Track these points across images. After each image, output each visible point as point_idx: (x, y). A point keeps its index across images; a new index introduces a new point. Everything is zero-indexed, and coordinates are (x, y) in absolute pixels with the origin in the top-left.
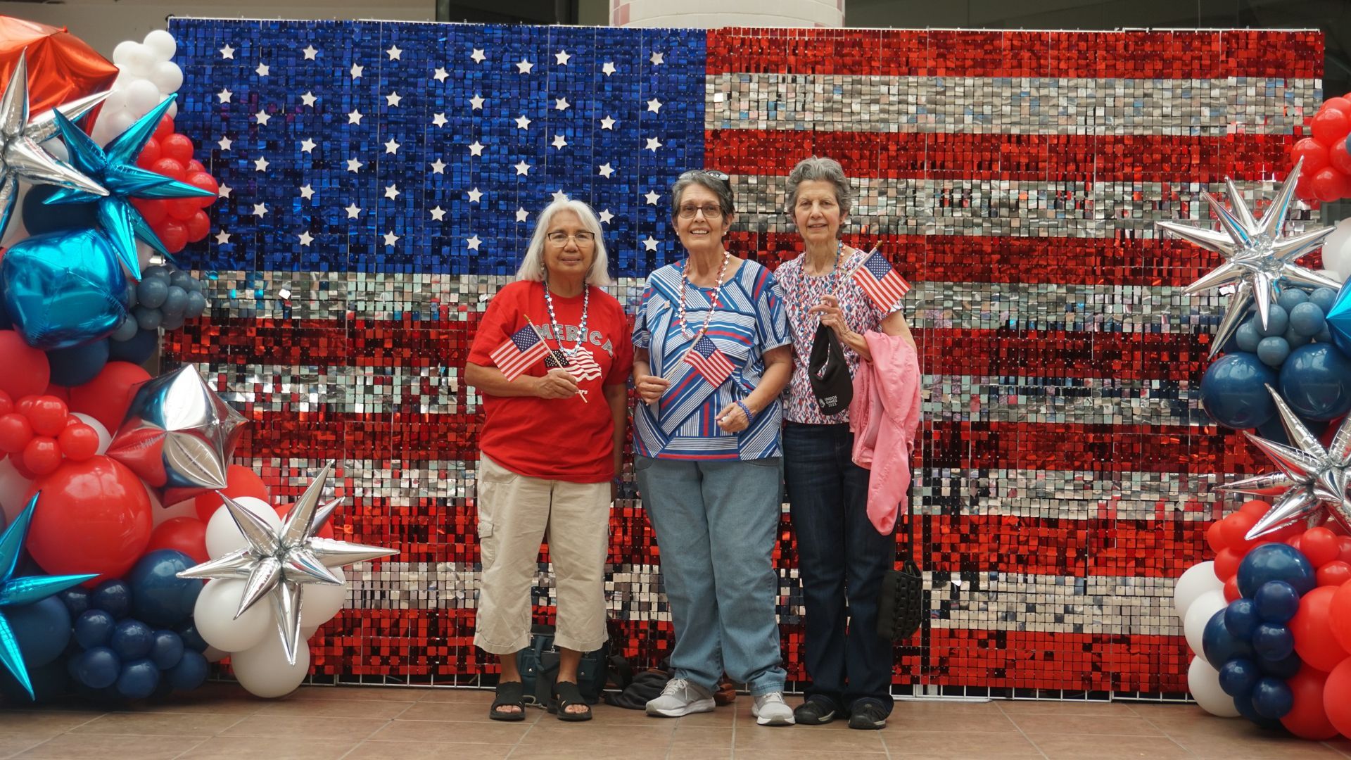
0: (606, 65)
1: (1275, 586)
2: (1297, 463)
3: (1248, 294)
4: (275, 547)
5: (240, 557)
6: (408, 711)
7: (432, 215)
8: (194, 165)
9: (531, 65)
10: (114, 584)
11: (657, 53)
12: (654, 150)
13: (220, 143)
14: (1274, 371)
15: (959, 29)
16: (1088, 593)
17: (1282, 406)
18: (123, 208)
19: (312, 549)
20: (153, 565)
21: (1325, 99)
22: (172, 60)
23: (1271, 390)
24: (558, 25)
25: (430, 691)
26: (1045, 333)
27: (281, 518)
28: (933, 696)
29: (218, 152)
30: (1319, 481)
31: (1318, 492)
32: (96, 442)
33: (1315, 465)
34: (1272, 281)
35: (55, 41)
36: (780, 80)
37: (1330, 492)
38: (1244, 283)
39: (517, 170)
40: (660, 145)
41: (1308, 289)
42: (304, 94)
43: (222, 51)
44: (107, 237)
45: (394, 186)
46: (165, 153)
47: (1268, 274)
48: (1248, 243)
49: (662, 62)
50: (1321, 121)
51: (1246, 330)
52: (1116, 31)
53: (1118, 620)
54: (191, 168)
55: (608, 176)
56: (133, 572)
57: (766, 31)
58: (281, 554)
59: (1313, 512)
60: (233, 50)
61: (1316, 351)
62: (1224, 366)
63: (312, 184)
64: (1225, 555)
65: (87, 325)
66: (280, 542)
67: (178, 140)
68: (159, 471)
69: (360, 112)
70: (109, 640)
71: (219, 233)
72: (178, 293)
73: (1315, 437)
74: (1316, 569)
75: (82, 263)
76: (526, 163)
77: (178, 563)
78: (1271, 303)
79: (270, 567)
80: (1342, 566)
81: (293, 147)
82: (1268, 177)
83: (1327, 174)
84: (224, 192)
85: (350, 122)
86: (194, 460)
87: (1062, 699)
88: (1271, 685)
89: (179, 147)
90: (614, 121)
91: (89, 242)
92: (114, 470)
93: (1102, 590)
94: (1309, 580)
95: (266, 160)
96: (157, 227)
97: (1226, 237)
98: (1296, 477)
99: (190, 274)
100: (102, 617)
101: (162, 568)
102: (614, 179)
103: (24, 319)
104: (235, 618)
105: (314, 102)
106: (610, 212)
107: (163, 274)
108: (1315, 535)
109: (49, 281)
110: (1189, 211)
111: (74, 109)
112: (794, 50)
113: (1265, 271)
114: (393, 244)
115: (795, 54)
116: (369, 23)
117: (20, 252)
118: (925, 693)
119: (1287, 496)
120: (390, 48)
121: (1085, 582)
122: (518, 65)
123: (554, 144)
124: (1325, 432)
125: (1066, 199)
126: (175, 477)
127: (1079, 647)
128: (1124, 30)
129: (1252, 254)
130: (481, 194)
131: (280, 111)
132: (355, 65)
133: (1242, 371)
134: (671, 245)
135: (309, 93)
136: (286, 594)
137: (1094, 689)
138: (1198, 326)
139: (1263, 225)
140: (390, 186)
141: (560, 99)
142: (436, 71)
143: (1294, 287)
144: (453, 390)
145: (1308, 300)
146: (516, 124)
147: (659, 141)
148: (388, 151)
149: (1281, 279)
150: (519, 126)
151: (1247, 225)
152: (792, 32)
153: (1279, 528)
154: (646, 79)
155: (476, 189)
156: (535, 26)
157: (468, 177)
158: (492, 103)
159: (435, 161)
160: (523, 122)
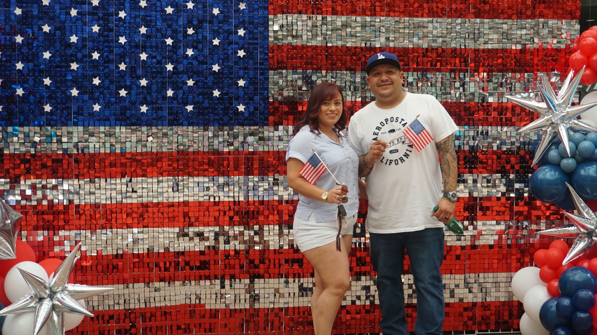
0: (214, 9)
1: (584, 292)
2: (587, 225)
3: (553, 133)
4: (48, 292)
5: (28, 300)
7: (119, 94)
9: (173, 9)
11: (243, 3)
12: (242, 57)
14: (570, 175)
17: (574, 193)
19: (67, 291)
23: (568, 185)
30: (595, 233)
31: (594, 238)
33: (593, 225)
34: (566, 128)
36: (308, 18)
38: (550, 128)
39: (166, 68)
40: (245, 54)
41: (585, 133)
42: (44, 25)
45: (98, 78)
48: (555, 110)
49: (245, 8)
50: (585, 44)
51: (553, 153)
53: (480, 295)
55: (217, 71)
58: (52, 296)
59: (593, 248)
61: (591, 166)
62: (542, 173)
63: (50, 77)
64: (546, 268)
66: (51, 289)
69: (76, 36)
73: (591, 209)
76: (171, 64)
78: (569, 140)
79: (46, 305)
81: (38, 55)
83: (588, 72)
85: (71, 41)
90: (219, 41)
93: (473, 281)
95: (22, 63)
97: (543, 105)
98: (582, 230)
102: (220, 73)
105: (50, 30)
106: (219, 91)
110: (515, 87)
112: (315, 2)
113: (563, 123)
114: (98, 110)
115: (316, 4)
119: (578, 240)
121: (465, 276)
122: (166, 9)
123: (187, 53)
127: (462, 310)
130: (147, 82)
131: (29, 35)
132: (73, 9)
133: (552, 175)
134: (252, 109)
135: (47, 25)
136: (55, 318)
137: (469, 329)
138: (520, 146)
139: (562, 99)
140: (95, 78)
141: (190, 28)
142: (120, 12)
143: (575, 131)
144: (135, 190)
145: (585, 140)
146: (166, 42)
147: (244, 52)
148: (93, 58)
149: (570, 127)
150: (167, 44)
151: (554, 99)
153: (577, 257)
154: (236, 17)
155: (144, 79)
157: (139, 72)
158: (151, 31)
159: (121, 64)
160: (169, 41)
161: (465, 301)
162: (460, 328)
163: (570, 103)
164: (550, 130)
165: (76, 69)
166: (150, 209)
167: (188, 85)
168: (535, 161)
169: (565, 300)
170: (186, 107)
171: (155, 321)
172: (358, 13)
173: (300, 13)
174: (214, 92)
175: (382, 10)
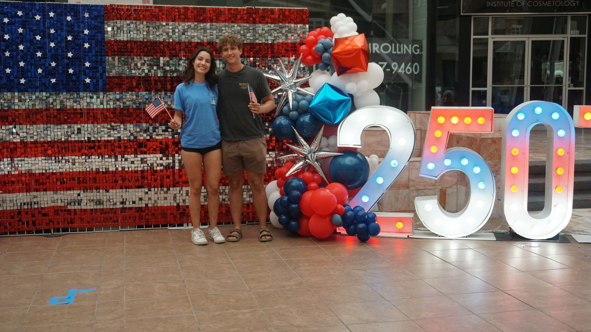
0: (68, 17)
1: (295, 192)
2: (301, 152)
3: (285, 97)
6: (10, 248)
7: (6, 71)
9: (40, 17)
11: (87, 13)
12: (87, 48)
14: (294, 122)
15: (192, 6)
21: (309, 31)
23: (293, 128)
24: (49, 2)
25: (16, 237)
30: (308, 157)
31: (307, 160)
33: (306, 152)
34: (293, 92)
36: (131, 23)
37: (310, 161)
38: (285, 93)
39: (37, 55)
40: (89, 46)
41: (305, 95)
47: (292, 90)
48: (286, 81)
49: (88, 16)
50: (309, 40)
51: (285, 108)
52: (243, 8)
55: (71, 57)
57: (125, 6)
59: (306, 166)
61: (307, 116)
62: (279, 120)
64: (280, 180)
73: (307, 142)
74: (307, 185)
76: (40, 52)
78: (293, 100)
80: (314, 184)
82: (292, 56)
83: (310, 57)
88: (294, 222)
90: (72, 37)
94: (305, 189)
97: (279, 78)
98: (301, 156)
102: (73, 58)
106: (72, 69)
108: (307, 174)
112: (135, 12)
113: (291, 89)
115: (136, 14)
118: (188, 225)
119: (298, 162)
122: (35, 17)
123: (50, 45)
124: (310, 141)
128: (246, 7)
129: (287, 84)
130: (24, 64)
133: (285, 122)
134: (95, 81)
139: (291, 75)
141: (52, 29)
142: (4, 19)
143: (300, 94)
144: (18, 133)
145: (304, 99)
146: (36, 38)
147: (89, 44)
149: (296, 92)
150: (37, 39)
151: (285, 74)
152: (135, 6)
153: (296, 172)
154: (83, 22)
155: (22, 62)
156: (41, 3)
157: (19, 57)
158: (26, 31)
159: (6, 52)
160: (38, 38)
163: (295, 77)
166: (29, 146)
167: (52, 66)
168: (277, 114)
169: (285, 197)
170: (51, 80)
171: (34, 217)
172: (163, 19)
173: (126, 20)
174: (69, 70)
175: (179, 18)
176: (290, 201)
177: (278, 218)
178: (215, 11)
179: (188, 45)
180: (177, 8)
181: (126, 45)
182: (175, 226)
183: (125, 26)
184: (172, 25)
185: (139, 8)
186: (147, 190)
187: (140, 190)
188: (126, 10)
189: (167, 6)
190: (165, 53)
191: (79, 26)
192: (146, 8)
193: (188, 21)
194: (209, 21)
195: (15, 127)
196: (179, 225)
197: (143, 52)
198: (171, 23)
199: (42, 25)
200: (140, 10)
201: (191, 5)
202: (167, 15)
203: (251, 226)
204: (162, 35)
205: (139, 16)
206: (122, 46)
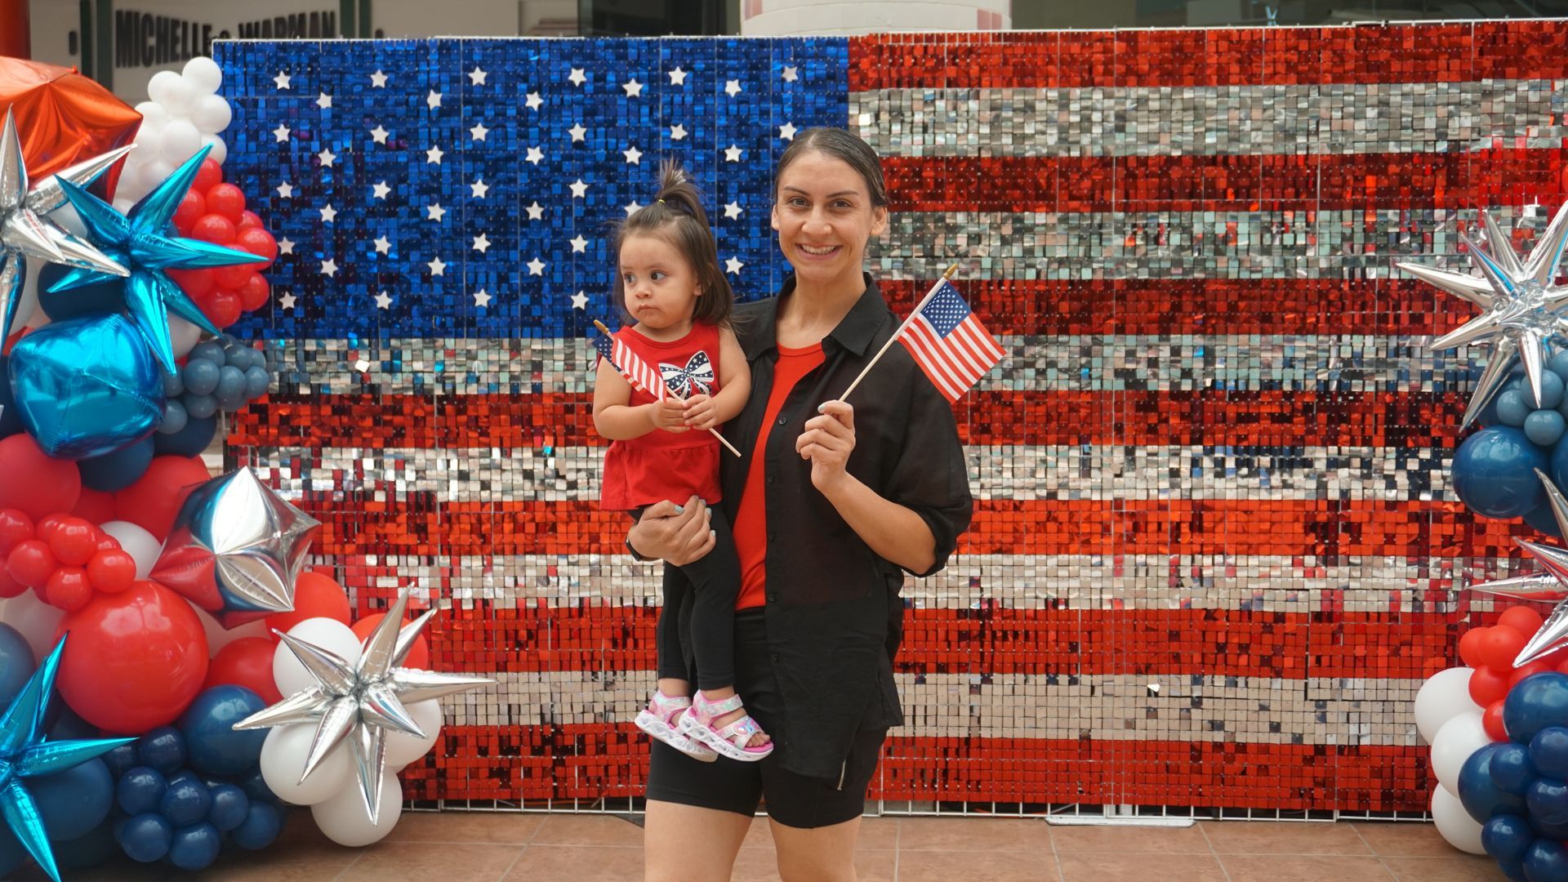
0: (729, 83)
1: (1555, 734)
3: (1511, 352)
4: (350, 683)
5: (309, 698)
7: (529, 269)
8: (248, 218)
9: (640, 87)
10: (164, 734)
11: (791, 67)
13: (279, 189)
14: (1546, 452)
15: (1153, 29)
16: (1309, 697)
17: (1555, 495)
18: (154, 284)
19: (396, 683)
20: (212, 706)
22: (217, 93)
23: (1542, 475)
24: (671, 37)
26: (1258, 394)
27: (361, 642)
28: (1128, 818)
29: (277, 200)
32: (133, 570)
34: (1542, 337)
35: (57, 88)
36: (938, 96)
38: (1506, 339)
42: (375, 128)
43: (276, 79)
44: (134, 322)
45: (484, 236)
46: (209, 211)
47: (1537, 330)
48: (1513, 294)
49: (796, 78)
51: (1508, 399)
52: (1344, 25)
53: (1343, 729)
54: (244, 222)
55: (735, 218)
56: (185, 718)
57: (918, 38)
58: (359, 692)
60: (289, 78)
62: (1481, 445)
63: (387, 235)
64: (1484, 675)
65: (120, 428)
66: (357, 677)
67: (226, 191)
68: (213, 594)
69: (440, 149)
70: (157, 805)
71: (283, 296)
72: (232, 374)
75: (104, 357)
77: (240, 704)
78: (1544, 367)
79: (345, 710)
81: (364, 193)
82: (1530, 201)
84: (287, 247)
85: (430, 161)
86: (254, 580)
87: (1278, 819)
88: (1550, 852)
89: (227, 200)
90: (740, 151)
91: (111, 333)
92: (157, 599)
93: (1325, 695)
95: (333, 207)
96: (203, 302)
97: (1485, 284)
99: (250, 346)
100: (149, 777)
101: (221, 710)
102: (743, 220)
103: (37, 428)
104: (299, 784)
105: (387, 139)
106: (739, 260)
107: (214, 351)
109: (62, 381)
110: (1432, 244)
111: (82, 171)
112: (954, 59)
113: (1533, 326)
114: (485, 304)
115: (955, 64)
116: (447, 41)
117: (30, 347)
118: (1118, 812)
120: (473, 71)
121: (1306, 684)
122: (625, 86)
125: (1283, 232)
126: (233, 600)
127: (1298, 760)
128: (1354, 24)
129: (1522, 306)
130: (586, 243)
131: (347, 149)
132: (432, 92)
133: (1504, 450)
135: (380, 128)
136: (366, 738)
137: (1316, 807)
138: (1444, 382)
139: (1532, 269)
140: (479, 235)
141: (676, 126)
144: (561, 473)
146: (625, 158)
148: (474, 195)
149: (1553, 336)
150: (628, 161)
151: (1510, 268)
152: (952, 38)
153: (1556, 649)
154: (778, 100)
155: (580, 237)
156: (644, 38)
157: (571, 223)
158: (595, 133)
159: (531, 205)
160: (633, 156)
161: (1307, 741)
162: (1296, 803)
163: (1553, 280)
164: (1506, 345)
165: (439, 219)
166: (594, 515)
168: (1468, 419)
169: (1512, 751)
171: (605, 753)
172: (1051, 80)
173: (920, 85)
174: (728, 262)
175: (1108, 72)
176: (1534, 770)
177: (1479, 828)
178: (1240, 41)
179: (1137, 168)
180: (1101, 38)
181: (921, 171)
182: (1071, 810)
183: (918, 105)
184: (1081, 99)
185: (969, 44)
186: (976, 679)
187: (953, 678)
188: (922, 52)
189: (1065, 31)
190: (1054, 200)
191: (764, 113)
192: (991, 43)
193: (1140, 84)
194: (1215, 78)
195: (553, 454)
196: (1087, 809)
197: (978, 194)
198: (1077, 92)
199: (645, 110)
200: (970, 51)
201: (1149, 26)
202: (1062, 62)
203: (1352, 826)
204: (1044, 133)
205: (968, 73)
206: (904, 176)
